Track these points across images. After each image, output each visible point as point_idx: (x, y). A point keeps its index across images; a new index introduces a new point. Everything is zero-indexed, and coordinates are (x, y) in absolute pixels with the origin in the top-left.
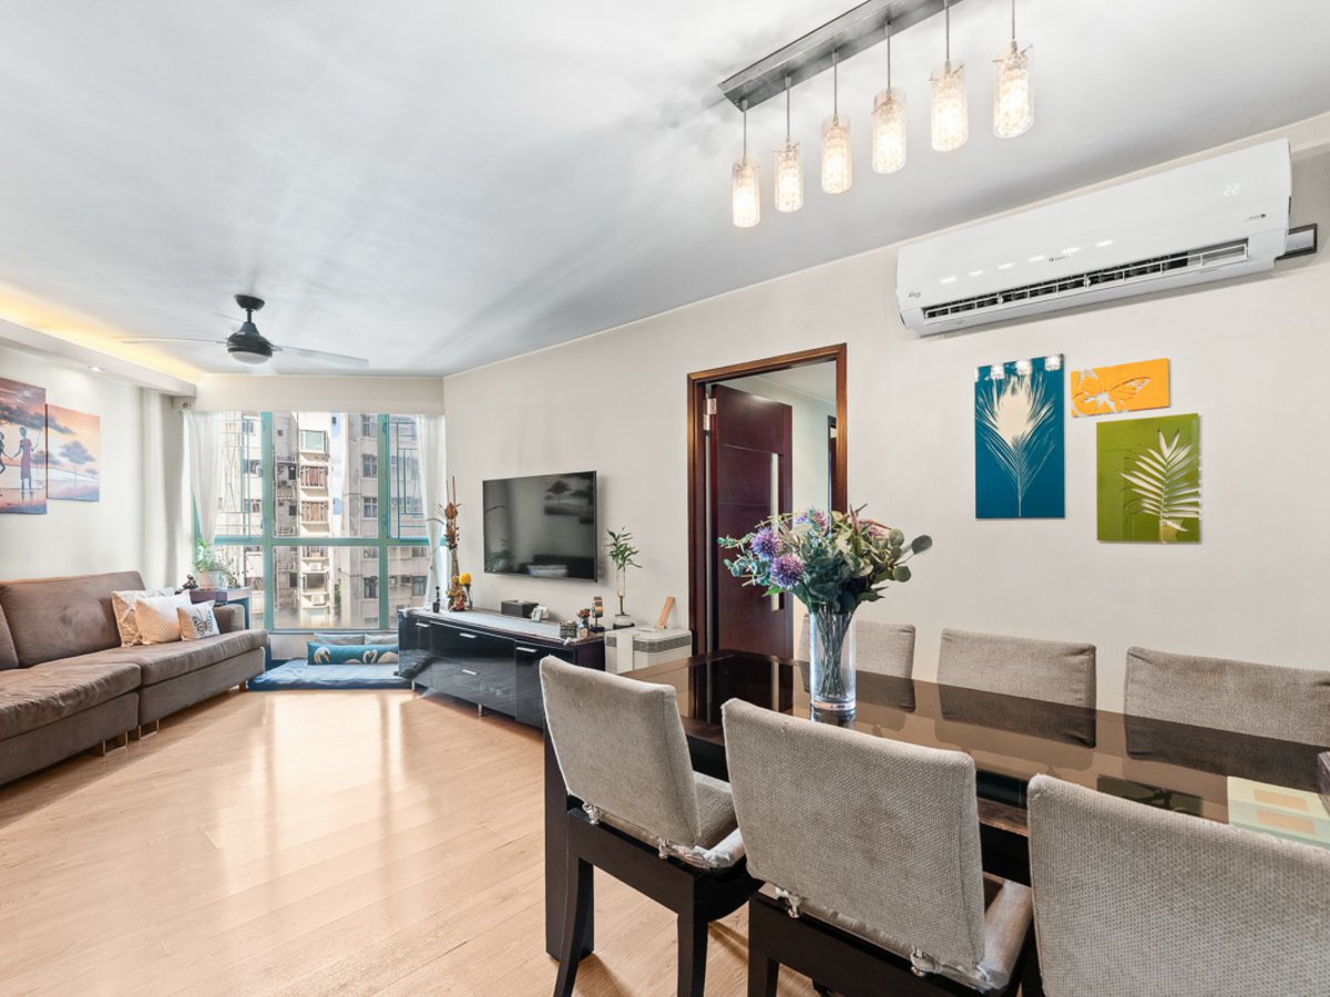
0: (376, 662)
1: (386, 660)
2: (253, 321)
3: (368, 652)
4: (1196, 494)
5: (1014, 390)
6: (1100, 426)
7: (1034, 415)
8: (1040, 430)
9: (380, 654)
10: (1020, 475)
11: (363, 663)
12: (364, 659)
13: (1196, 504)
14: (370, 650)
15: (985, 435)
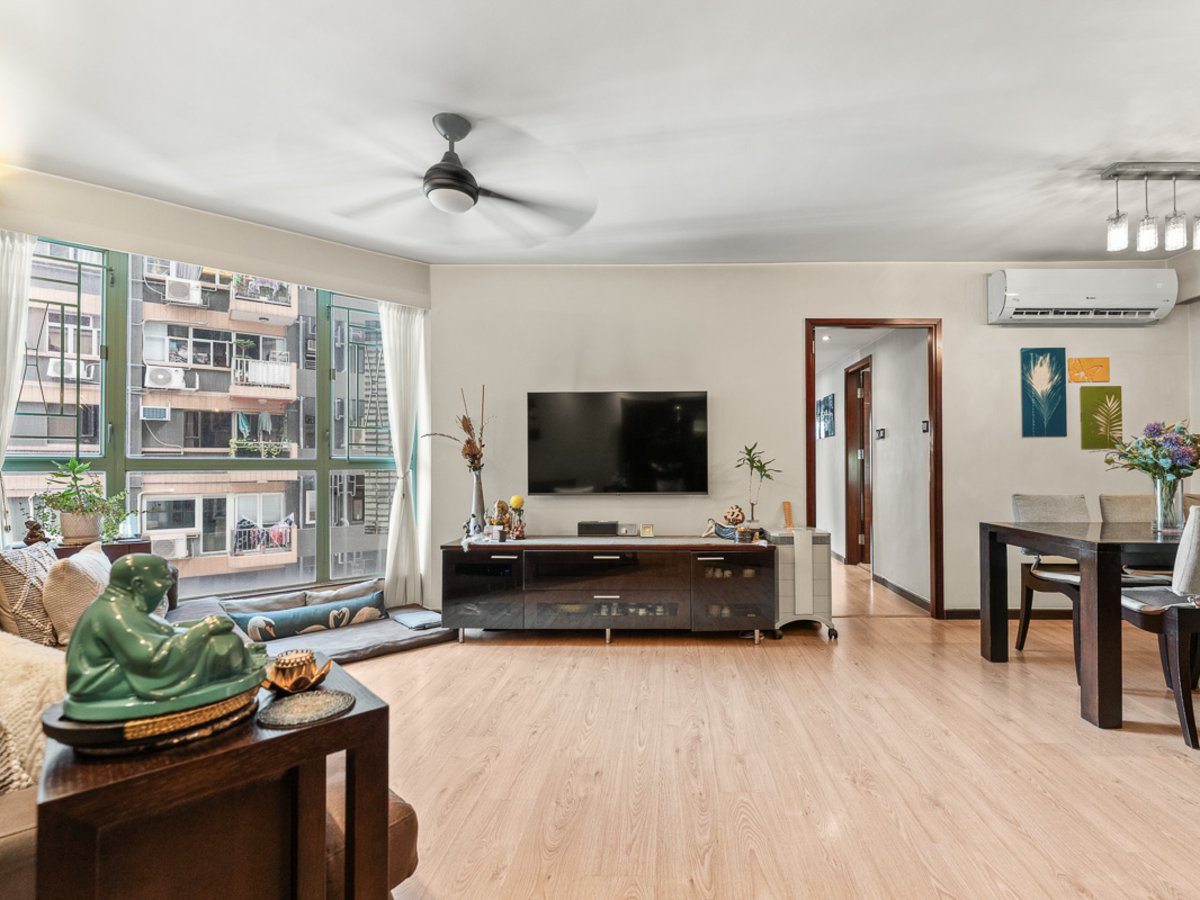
0: (349, 624)
1: (364, 618)
2: (456, 151)
3: (335, 612)
4: (1121, 425)
5: (1041, 365)
6: (1083, 389)
7: (1051, 379)
8: (1054, 388)
9: (354, 612)
10: (1046, 414)
11: (328, 628)
12: (331, 623)
13: (1121, 430)
14: (338, 609)
15: (1027, 388)
